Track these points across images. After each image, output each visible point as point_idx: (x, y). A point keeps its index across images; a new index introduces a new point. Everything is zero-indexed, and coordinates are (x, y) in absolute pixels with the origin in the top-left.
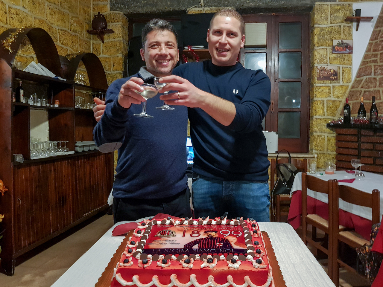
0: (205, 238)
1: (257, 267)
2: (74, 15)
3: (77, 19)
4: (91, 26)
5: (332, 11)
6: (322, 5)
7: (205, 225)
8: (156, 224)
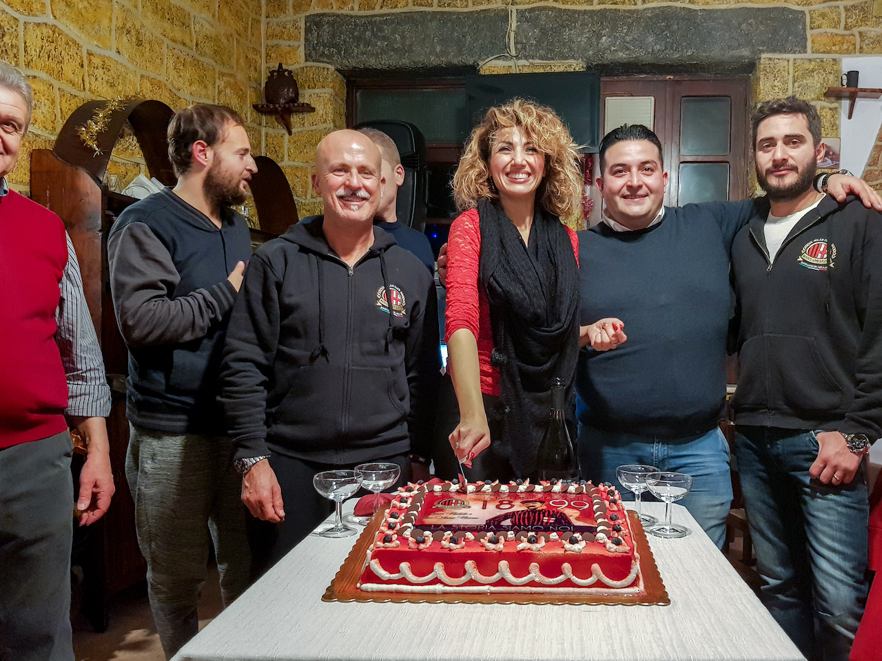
0: (522, 511)
1: (612, 550)
2: (225, 71)
3: (232, 80)
4: (263, 95)
5: (797, 73)
6: (776, 60)
7: (521, 493)
8: (433, 491)
